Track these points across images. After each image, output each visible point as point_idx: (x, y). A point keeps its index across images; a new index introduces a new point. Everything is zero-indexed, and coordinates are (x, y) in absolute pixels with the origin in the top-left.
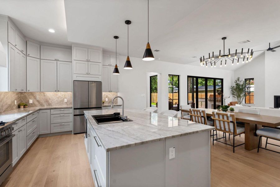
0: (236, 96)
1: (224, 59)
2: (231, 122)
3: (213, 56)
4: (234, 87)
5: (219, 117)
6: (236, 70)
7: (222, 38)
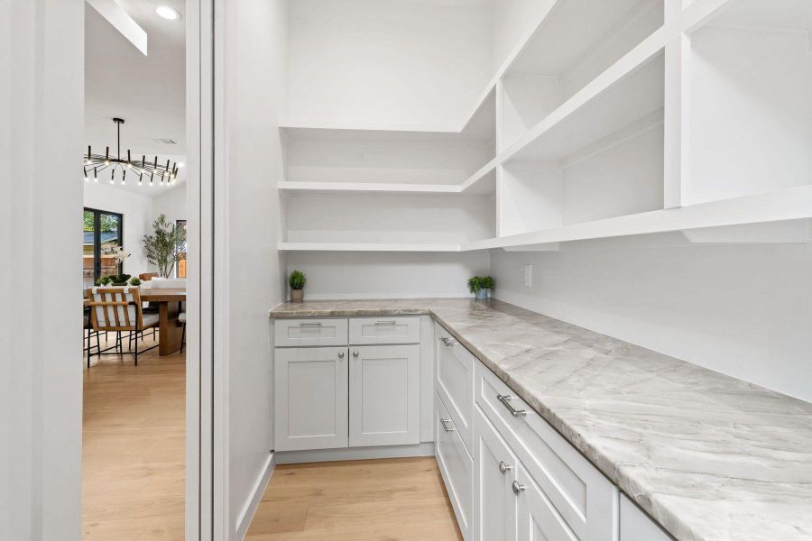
0: (156, 261)
1: (119, 167)
2: (130, 303)
3: (89, 155)
4: (151, 237)
5: (104, 298)
6: (157, 197)
7: (115, 119)
